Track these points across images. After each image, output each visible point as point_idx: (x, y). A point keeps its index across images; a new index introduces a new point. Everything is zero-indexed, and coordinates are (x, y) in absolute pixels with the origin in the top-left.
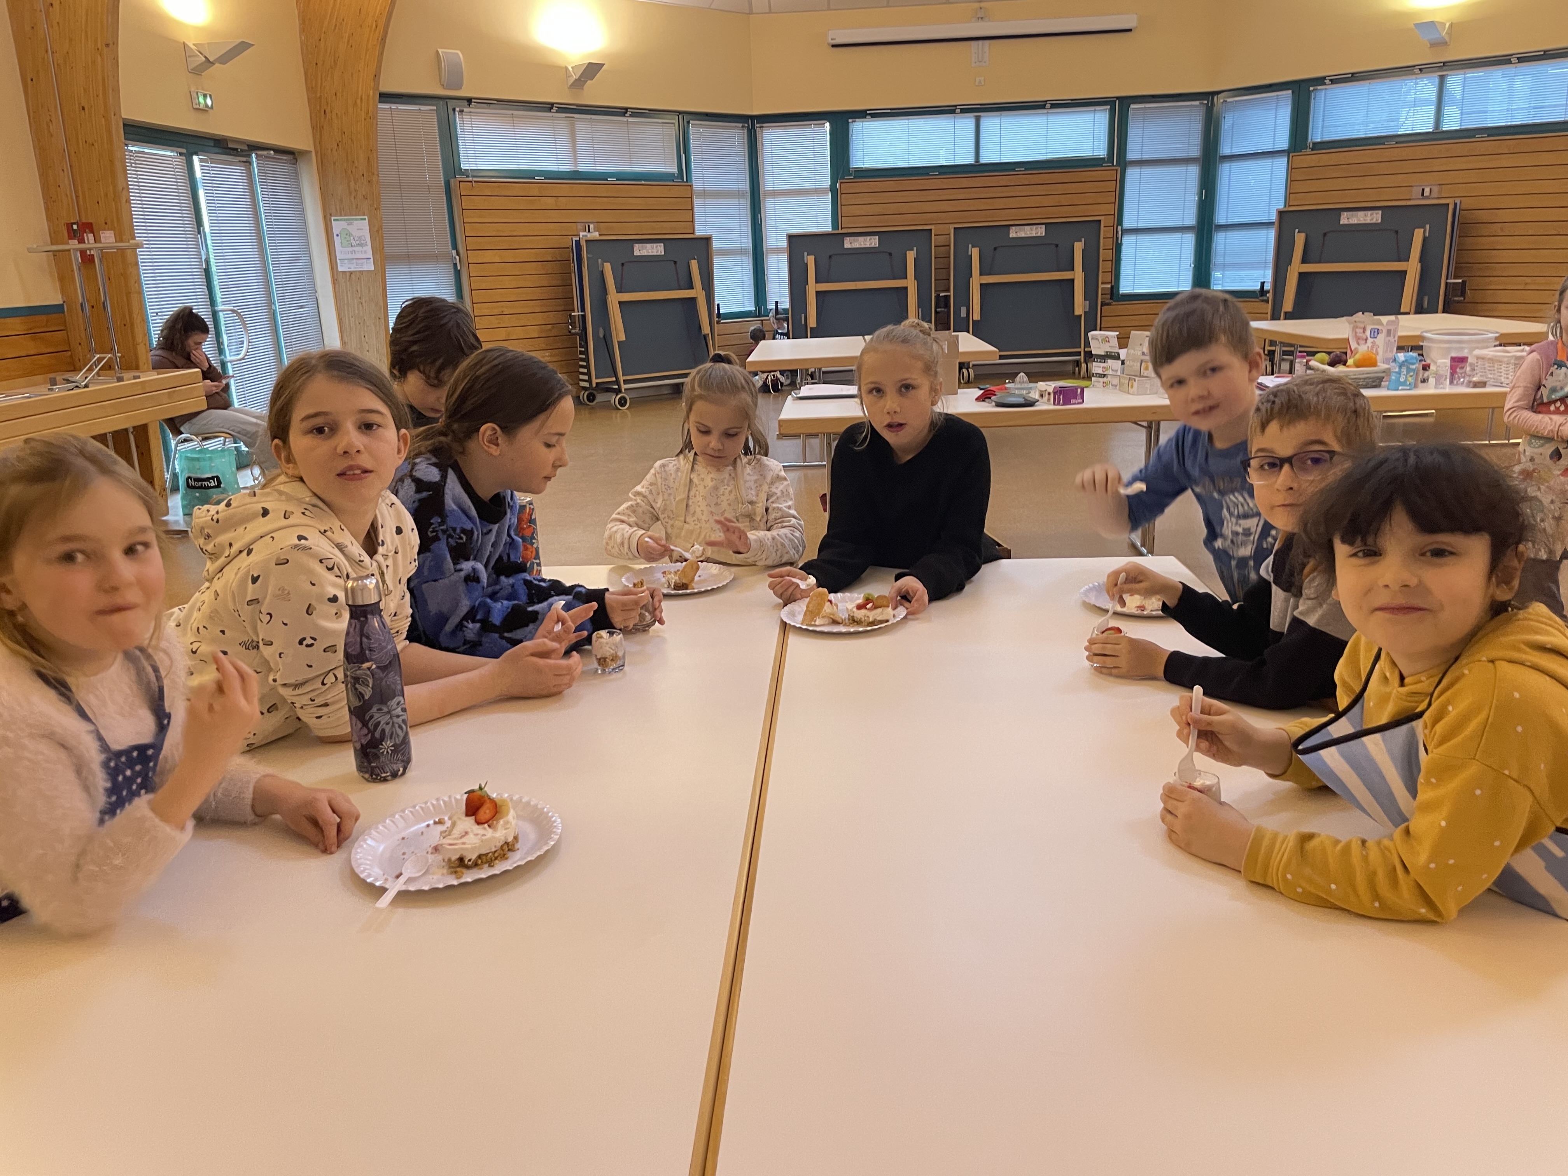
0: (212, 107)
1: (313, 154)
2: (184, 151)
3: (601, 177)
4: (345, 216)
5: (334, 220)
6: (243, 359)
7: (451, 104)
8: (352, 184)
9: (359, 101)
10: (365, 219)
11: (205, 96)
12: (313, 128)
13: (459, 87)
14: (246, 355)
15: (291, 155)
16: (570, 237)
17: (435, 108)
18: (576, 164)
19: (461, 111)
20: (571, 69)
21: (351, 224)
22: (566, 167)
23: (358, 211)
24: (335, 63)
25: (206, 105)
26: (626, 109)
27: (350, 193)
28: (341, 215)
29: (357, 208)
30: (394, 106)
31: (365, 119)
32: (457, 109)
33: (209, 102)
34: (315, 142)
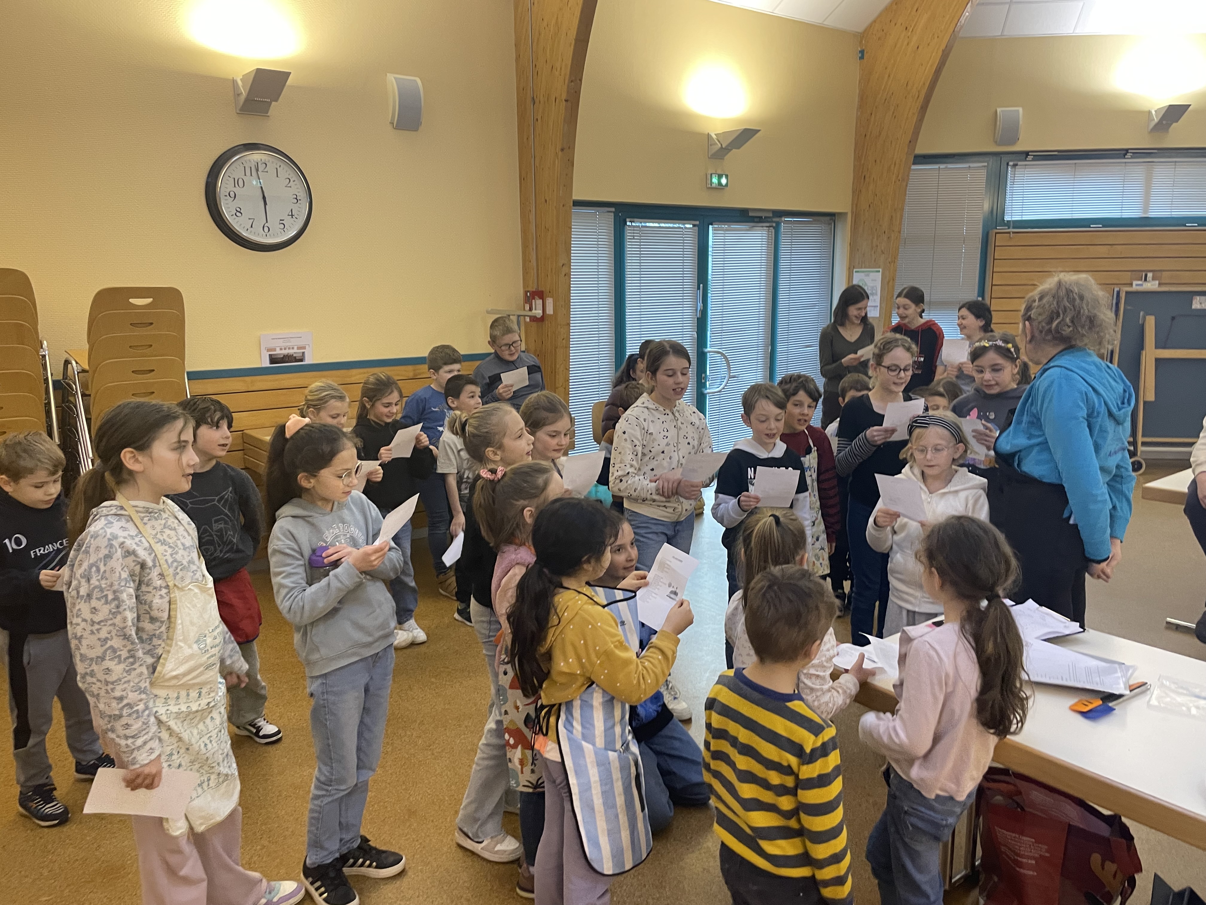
0: (727, 185)
1: (849, 215)
2: (697, 223)
3: (1180, 222)
4: (865, 268)
5: (856, 272)
6: (720, 391)
7: (1005, 159)
8: (875, 240)
9: (892, 168)
10: (879, 271)
11: (720, 177)
12: (853, 192)
13: (1014, 140)
14: (724, 388)
15: (832, 217)
16: (1113, 286)
17: (986, 164)
18: (1146, 209)
19: (1015, 165)
21: (868, 275)
23: (874, 265)
24: (880, 134)
25: (720, 183)
27: (872, 248)
28: (862, 268)
29: (875, 261)
30: (942, 166)
31: (895, 182)
32: (1011, 163)
33: (724, 181)
34: (852, 204)
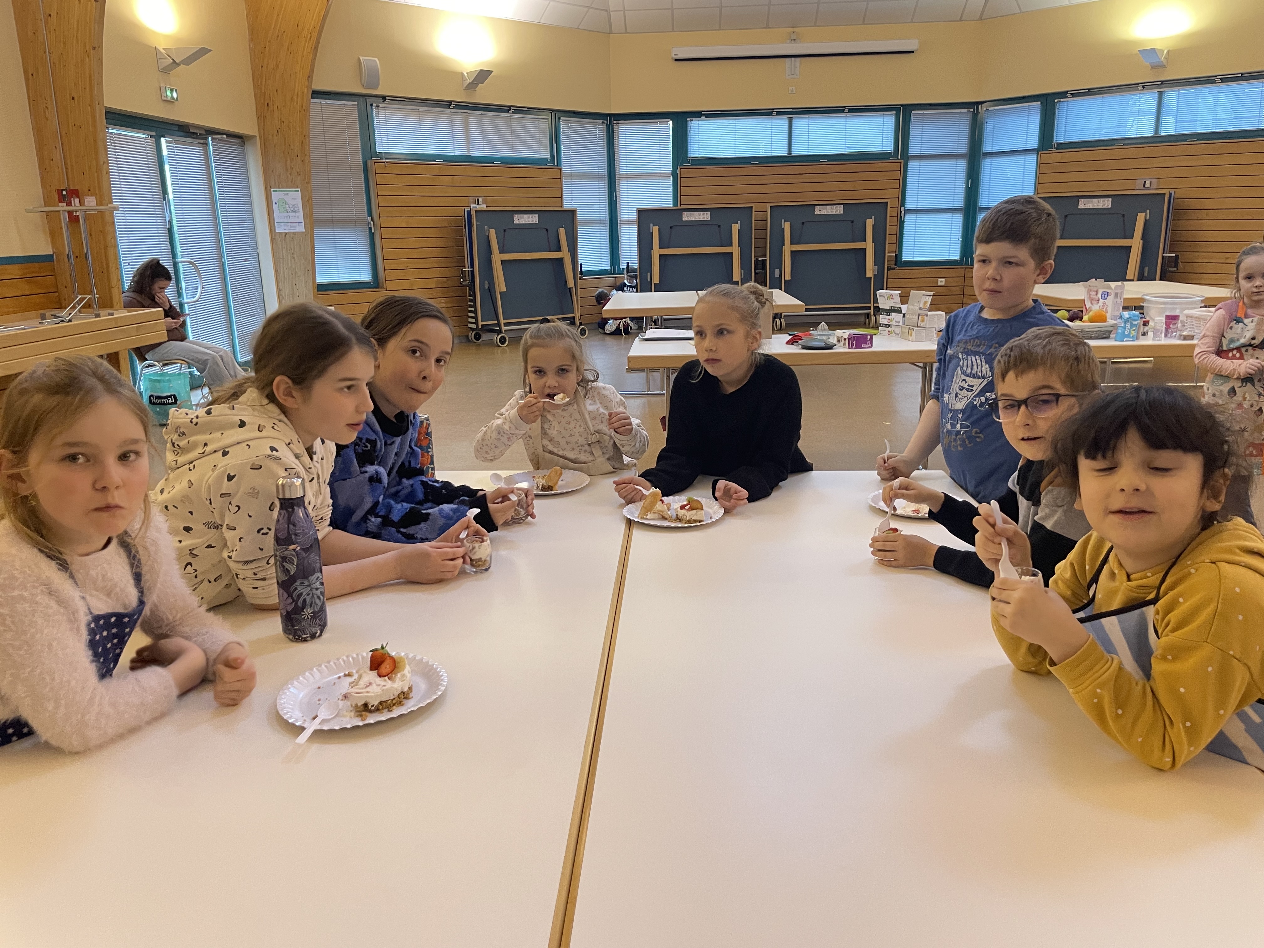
0: (177, 100)
1: (258, 138)
2: (154, 134)
3: (488, 161)
4: (282, 188)
5: (273, 191)
6: (197, 301)
7: (369, 100)
8: (289, 162)
9: (295, 97)
10: (298, 191)
11: (172, 90)
12: (258, 117)
13: (376, 87)
14: (200, 298)
15: (240, 139)
16: (463, 208)
17: (356, 103)
18: (469, 151)
19: (378, 106)
20: (466, 75)
21: (287, 194)
22: (460, 152)
23: (293, 185)
24: (277, 67)
25: (173, 98)
26: (510, 107)
27: (287, 170)
28: (279, 188)
29: (292, 182)
30: (323, 101)
31: (300, 111)
32: (374, 105)
33: (175, 95)
34: (259, 129)
